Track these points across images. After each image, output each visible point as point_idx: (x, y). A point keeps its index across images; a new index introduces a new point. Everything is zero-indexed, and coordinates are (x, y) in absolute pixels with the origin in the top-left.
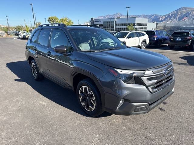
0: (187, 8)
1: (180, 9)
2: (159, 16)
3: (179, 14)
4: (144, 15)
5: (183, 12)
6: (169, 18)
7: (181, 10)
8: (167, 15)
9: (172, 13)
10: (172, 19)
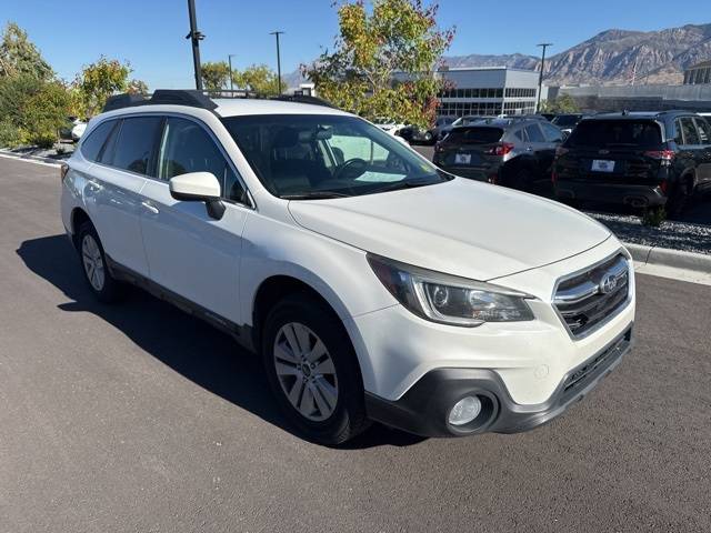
0: (625, 32)
1: (602, 34)
2: (533, 60)
3: (601, 52)
4: (480, 56)
5: (612, 45)
6: (565, 69)
7: (605, 40)
8: (560, 58)
9: (574, 49)
10: (575, 70)
